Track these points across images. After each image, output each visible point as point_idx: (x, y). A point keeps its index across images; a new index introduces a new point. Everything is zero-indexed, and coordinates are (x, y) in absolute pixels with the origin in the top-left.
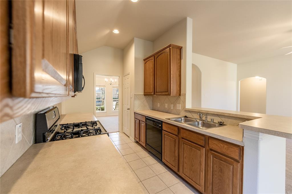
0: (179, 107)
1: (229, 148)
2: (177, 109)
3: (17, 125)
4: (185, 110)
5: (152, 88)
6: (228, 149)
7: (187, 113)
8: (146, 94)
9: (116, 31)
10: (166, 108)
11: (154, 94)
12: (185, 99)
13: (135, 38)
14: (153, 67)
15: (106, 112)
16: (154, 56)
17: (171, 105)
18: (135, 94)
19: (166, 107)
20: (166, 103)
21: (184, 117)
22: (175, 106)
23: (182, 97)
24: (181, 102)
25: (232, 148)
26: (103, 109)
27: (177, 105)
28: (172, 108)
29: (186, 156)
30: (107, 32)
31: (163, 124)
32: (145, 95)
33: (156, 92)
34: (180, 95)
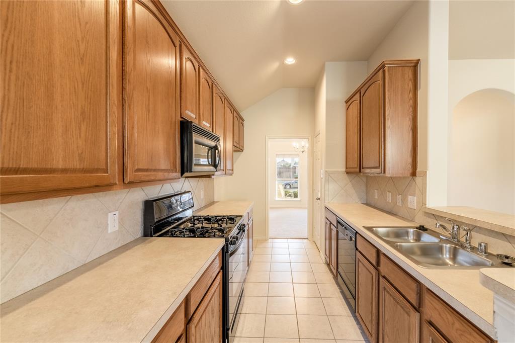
0: (413, 201)
1: (464, 332)
2: (409, 206)
3: (110, 212)
4: (425, 212)
5: (356, 159)
6: (462, 335)
7: (429, 220)
8: (348, 170)
9: (290, 61)
10: (389, 202)
11: (360, 171)
12: (425, 184)
13: (327, 63)
14: (359, 115)
15: (300, 201)
16: (359, 91)
17: (398, 197)
18: (326, 171)
19: (389, 199)
20: (389, 192)
21: (417, 228)
22: (404, 200)
23: (418, 179)
24: (417, 192)
25: (470, 334)
26: (296, 196)
27: (409, 196)
28: (400, 203)
29: (388, 320)
30: (275, 66)
31: (357, 236)
32: (347, 173)
33: (363, 168)
34: (414, 174)
